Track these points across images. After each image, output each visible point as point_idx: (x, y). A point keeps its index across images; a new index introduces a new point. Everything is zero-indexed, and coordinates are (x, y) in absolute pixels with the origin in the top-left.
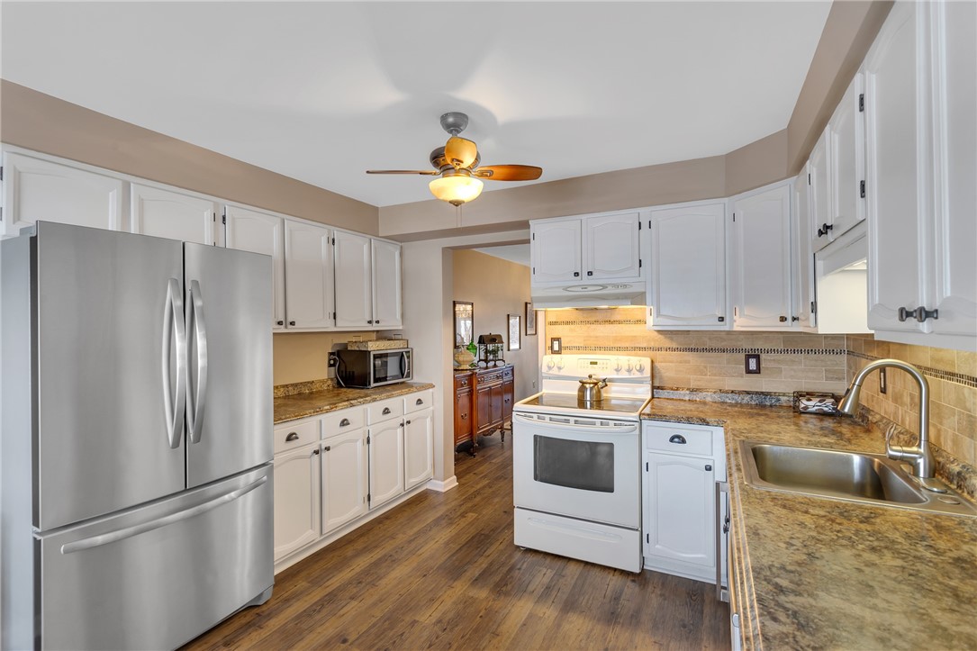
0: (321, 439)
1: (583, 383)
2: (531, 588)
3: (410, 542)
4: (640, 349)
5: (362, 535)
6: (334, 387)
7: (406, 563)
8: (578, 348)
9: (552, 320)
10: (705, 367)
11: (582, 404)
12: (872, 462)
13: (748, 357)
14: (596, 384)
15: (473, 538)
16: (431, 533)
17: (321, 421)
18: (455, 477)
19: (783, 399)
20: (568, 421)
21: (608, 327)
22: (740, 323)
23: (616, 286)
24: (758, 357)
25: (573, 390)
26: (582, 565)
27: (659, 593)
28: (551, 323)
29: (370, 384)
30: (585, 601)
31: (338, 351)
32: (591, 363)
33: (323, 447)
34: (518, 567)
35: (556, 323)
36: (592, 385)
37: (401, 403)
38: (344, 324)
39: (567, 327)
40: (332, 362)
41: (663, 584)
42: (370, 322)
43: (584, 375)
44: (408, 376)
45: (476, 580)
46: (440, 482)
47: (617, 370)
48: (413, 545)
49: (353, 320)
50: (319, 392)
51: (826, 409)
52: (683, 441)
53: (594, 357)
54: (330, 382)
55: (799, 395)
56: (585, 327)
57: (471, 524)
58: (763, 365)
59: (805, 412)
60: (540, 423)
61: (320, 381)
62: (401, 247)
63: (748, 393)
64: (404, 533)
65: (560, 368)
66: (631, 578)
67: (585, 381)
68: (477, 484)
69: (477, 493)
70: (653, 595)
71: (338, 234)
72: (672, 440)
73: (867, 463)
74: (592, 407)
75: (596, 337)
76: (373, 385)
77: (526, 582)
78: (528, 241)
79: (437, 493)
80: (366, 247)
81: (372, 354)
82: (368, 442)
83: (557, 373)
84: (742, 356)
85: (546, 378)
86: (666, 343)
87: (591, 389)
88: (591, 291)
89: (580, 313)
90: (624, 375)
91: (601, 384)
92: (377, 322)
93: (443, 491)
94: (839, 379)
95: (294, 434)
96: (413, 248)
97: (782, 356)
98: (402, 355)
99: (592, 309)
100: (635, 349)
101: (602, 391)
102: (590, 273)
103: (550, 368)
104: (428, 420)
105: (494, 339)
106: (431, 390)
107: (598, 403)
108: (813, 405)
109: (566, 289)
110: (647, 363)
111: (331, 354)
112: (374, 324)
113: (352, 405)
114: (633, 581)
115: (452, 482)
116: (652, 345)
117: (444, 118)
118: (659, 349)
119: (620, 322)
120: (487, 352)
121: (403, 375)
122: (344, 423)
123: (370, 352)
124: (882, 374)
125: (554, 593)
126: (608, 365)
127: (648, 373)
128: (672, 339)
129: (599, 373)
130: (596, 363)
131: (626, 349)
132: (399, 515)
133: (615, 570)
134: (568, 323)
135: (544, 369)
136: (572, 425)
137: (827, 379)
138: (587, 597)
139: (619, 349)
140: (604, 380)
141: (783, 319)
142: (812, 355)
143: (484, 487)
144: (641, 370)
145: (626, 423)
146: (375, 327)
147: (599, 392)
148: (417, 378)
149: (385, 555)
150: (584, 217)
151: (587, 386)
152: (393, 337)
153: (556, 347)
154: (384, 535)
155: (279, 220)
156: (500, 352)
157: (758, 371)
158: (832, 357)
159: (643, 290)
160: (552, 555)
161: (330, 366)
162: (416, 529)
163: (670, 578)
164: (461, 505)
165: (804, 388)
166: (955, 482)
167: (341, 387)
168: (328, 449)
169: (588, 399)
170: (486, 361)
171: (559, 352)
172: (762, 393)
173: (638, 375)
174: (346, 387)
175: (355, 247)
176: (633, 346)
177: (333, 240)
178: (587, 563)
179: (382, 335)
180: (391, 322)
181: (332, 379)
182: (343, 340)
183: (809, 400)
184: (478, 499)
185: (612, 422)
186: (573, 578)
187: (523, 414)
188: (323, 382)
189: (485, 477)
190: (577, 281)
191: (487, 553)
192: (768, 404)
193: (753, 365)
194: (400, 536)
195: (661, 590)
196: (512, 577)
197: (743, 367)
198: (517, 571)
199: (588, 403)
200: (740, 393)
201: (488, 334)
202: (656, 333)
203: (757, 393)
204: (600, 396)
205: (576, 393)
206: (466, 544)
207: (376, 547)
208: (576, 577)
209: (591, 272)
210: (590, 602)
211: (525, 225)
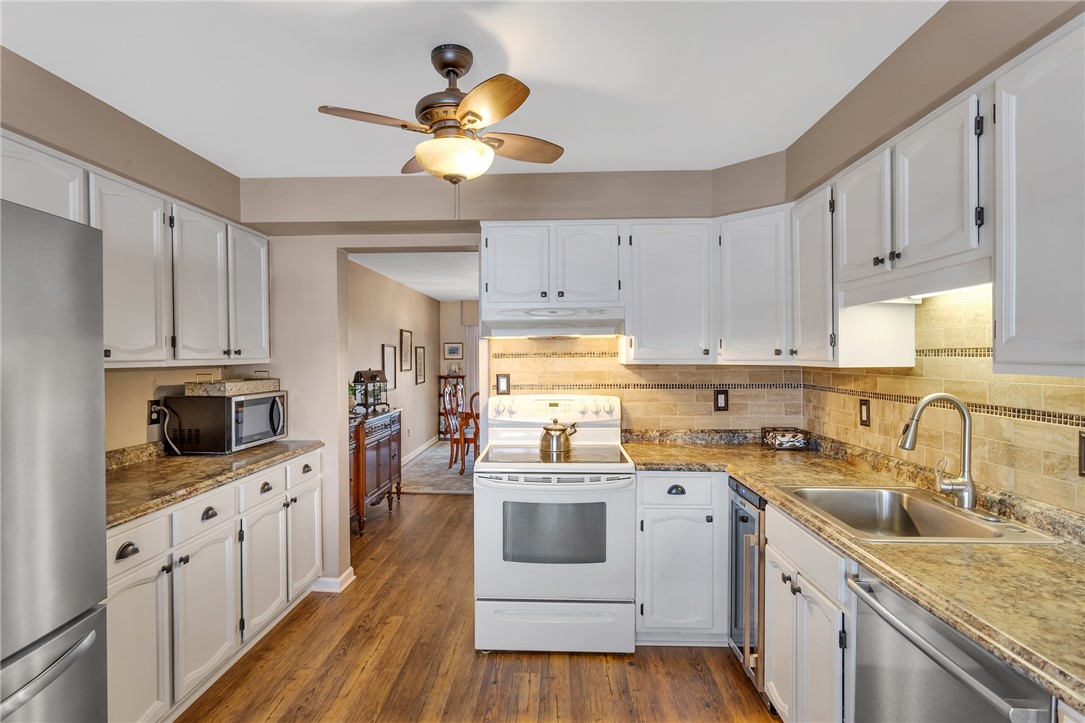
0: (171, 546)
1: (547, 430)
2: (522, 705)
3: (322, 678)
4: (605, 386)
5: (236, 685)
6: (158, 456)
7: (330, 714)
8: (531, 387)
9: (497, 352)
10: (675, 405)
11: (546, 456)
12: (901, 497)
13: (718, 393)
14: (564, 431)
15: (413, 651)
16: (348, 658)
17: (171, 517)
18: (351, 568)
19: (750, 435)
20: (548, 480)
21: (568, 359)
22: (725, 357)
23: (590, 311)
24: (725, 393)
25: (534, 439)
26: (567, 657)
27: (663, 671)
28: (497, 356)
29: (230, 448)
30: (593, 705)
31: (166, 399)
32: (551, 405)
33: (176, 558)
34: (492, 680)
35: (502, 356)
36: (558, 433)
37: (283, 473)
38: (188, 356)
39: (517, 360)
40: (154, 416)
41: (662, 659)
42: (227, 353)
43: (546, 418)
44: (282, 432)
45: (446, 713)
46: (333, 580)
47: (583, 413)
48: (329, 682)
49: (199, 349)
50: (136, 467)
51: (797, 444)
52: (683, 492)
53: (554, 397)
54: (152, 448)
55: (765, 431)
56: (540, 361)
57: (401, 631)
58: (730, 402)
59: (781, 448)
60: (513, 485)
61: (136, 448)
62: (268, 242)
63: (717, 432)
64: (306, 667)
65: (511, 413)
66: (627, 661)
67: (550, 427)
68: (383, 573)
69: (389, 586)
70: (660, 677)
71: (179, 210)
72: (670, 492)
73: (897, 499)
74: (559, 460)
75: (554, 373)
76: (235, 448)
77: (513, 698)
78: (475, 249)
79: (329, 595)
80: (220, 237)
81: (234, 400)
82: (241, 538)
83: (508, 419)
84: (711, 392)
85: (494, 425)
86: (635, 379)
87: (558, 437)
88: (558, 317)
89: (535, 343)
90: (591, 418)
91: (569, 431)
92: (238, 352)
93: (339, 591)
94: (796, 413)
95: (131, 544)
96: (285, 245)
97: (749, 391)
98: (274, 401)
99: (548, 339)
100: (598, 386)
101: (571, 438)
102: (561, 294)
103: (498, 412)
104: (317, 495)
105: (373, 376)
106: (319, 451)
107: (566, 455)
108: (786, 440)
109: (528, 312)
110: (615, 402)
111: (155, 403)
112: (233, 355)
113: (220, 484)
114: (631, 664)
115: (349, 576)
116: (619, 381)
117: (438, 51)
118: (627, 386)
119: (582, 355)
120: (366, 394)
121: (275, 431)
122: (209, 514)
123: (230, 399)
124: (864, 408)
125: (553, 704)
126: (572, 407)
127: (617, 414)
128: (640, 375)
129: (566, 419)
130: (556, 405)
131: (589, 387)
132: (286, 641)
133: (605, 654)
134: (519, 355)
135: (491, 415)
136: (554, 485)
137: (787, 413)
138: (592, 699)
139: (581, 387)
140: (573, 426)
141: (778, 352)
142: (774, 390)
143: (394, 577)
144: (610, 412)
145: (621, 476)
146: (234, 360)
147: (567, 440)
148: (293, 435)
149: (290, 711)
150: (552, 224)
151: (553, 433)
152: (254, 375)
153: (503, 386)
154: (273, 679)
155: (81, 173)
156: (383, 394)
157: (725, 408)
158: (791, 391)
159: (622, 318)
160: (526, 652)
161: (152, 422)
162: (322, 657)
163: (664, 649)
164: (374, 608)
165: (769, 423)
166: (996, 509)
167: (176, 454)
168: (185, 560)
169: (555, 449)
170: (365, 405)
171: (507, 393)
172: (730, 431)
173: (607, 417)
174: (183, 455)
175: (205, 236)
176: (597, 383)
177: (172, 220)
178: (571, 654)
179: (232, 373)
180: (255, 354)
181: (155, 444)
182: (178, 380)
183: (783, 436)
184: (394, 594)
185: (604, 477)
186: (564, 678)
187: (488, 475)
188: (141, 449)
189: (389, 561)
190: (542, 303)
191: (443, 670)
192: (736, 442)
193: (721, 403)
194: (302, 673)
195: (664, 668)
196: (491, 696)
197: (712, 403)
198: (494, 686)
199: (555, 454)
200: (710, 431)
201: (367, 369)
202: (624, 368)
203: (725, 431)
204: (568, 446)
205: (538, 443)
206: (407, 663)
207: (268, 700)
208: (567, 675)
209: (563, 293)
210: (600, 704)
211: (473, 226)
